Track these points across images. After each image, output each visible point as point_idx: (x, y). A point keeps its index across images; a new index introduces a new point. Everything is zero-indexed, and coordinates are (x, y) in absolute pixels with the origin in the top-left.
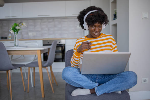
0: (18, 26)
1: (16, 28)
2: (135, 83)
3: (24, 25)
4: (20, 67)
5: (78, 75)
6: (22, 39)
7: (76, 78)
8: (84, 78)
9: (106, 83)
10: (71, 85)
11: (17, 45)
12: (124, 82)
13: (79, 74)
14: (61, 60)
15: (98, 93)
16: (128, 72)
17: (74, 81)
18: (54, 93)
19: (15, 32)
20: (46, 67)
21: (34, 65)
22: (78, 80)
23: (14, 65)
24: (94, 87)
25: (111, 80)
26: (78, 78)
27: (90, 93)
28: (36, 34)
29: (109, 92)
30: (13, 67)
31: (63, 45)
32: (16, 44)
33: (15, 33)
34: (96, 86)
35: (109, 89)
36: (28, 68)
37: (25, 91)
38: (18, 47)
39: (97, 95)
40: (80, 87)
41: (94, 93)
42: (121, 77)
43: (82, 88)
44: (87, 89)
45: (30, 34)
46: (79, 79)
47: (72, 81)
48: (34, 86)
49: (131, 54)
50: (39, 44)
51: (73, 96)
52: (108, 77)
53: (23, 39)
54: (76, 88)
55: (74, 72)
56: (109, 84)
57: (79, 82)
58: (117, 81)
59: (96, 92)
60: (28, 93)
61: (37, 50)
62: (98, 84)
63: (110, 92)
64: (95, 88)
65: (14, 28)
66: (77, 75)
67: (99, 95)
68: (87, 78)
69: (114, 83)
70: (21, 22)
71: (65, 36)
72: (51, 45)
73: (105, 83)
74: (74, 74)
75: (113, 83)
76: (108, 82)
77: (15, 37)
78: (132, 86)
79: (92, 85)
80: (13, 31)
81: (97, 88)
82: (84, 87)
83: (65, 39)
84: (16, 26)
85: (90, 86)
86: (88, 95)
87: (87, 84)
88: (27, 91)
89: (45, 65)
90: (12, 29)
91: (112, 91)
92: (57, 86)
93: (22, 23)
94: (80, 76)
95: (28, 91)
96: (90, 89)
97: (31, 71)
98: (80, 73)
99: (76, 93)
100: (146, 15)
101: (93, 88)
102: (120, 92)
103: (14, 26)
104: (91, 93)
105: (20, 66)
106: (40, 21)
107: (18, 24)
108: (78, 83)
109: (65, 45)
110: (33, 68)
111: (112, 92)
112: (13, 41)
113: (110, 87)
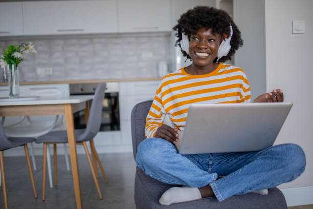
0: (19, 51)
1: (13, 55)
2: (302, 169)
3: (32, 50)
4: (25, 145)
5: (175, 156)
6: (24, 83)
7: (171, 163)
8: (187, 162)
9: (236, 172)
10: (158, 179)
11: (16, 95)
12: (279, 168)
13: (175, 154)
14: (109, 127)
15: (221, 195)
16: (284, 147)
17: (166, 170)
18: (101, 199)
19: (10, 64)
20: (84, 143)
21: (55, 138)
22: (174, 169)
23: (11, 140)
24: (209, 181)
25: (246, 166)
26: (174, 163)
27: (200, 197)
28: (53, 71)
29: (243, 192)
30: (9, 143)
31: (112, 95)
32: (14, 93)
33: (11, 67)
34: (213, 179)
35: (246, 186)
36: (42, 145)
37: (36, 196)
38: (18, 98)
39: (219, 199)
40: (178, 183)
41: (213, 197)
42: (270, 158)
43: (181, 186)
44: (194, 186)
45: (40, 71)
46: (176, 165)
47: (162, 171)
48: (56, 186)
49: (292, 105)
50: (64, 92)
51: (164, 205)
52: (237, 158)
53: (25, 81)
54: (169, 186)
55: (166, 150)
56: (244, 175)
57: (177, 172)
58: (262, 166)
59: (216, 194)
60: (44, 201)
61: (64, 105)
62: (215, 175)
63: (246, 192)
64: (212, 185)
65: (8, 56)
66: (171, 157)
67: (223, 199)
68: (192, 163)
69: (256, 172)
70: (23, 44)
71: (118, 75)
72: (93, 94)
73: (233, 173)
74: (165, 153)
75: (252, 172)
76: (240, 170)
77: (12, 76)
78: (295, 177)
79: (205, 178)
80: (6, 63)
81: (215, 185)
82: (189, 183)
83: (118, 81)
84: (14, 51)
85: (200, 182)
86: (196, 200)
87: (193, 175)
88: (42, 198)
89: (82, 137)
90: (5, 59)
91: (250, 189)
92: (107, 183)
93: (26, 45)
94: (178, 158)
95: (44, 197)
96: (199, 188)
97: (49, 153)
98: (178, 152)
99: (170, 197)
100: (300, 26)
101: (206, 184)
102: (265, 192)
103: (10, 51)
104: (203, 197)
105: (24, 142)
106: (61, 42)
107: (16, 47)
108: (175, 175)
109: (117, 93)
110: (52, 146)
111: (250, 191)
112: (7, 85)
113: (248, 181)
